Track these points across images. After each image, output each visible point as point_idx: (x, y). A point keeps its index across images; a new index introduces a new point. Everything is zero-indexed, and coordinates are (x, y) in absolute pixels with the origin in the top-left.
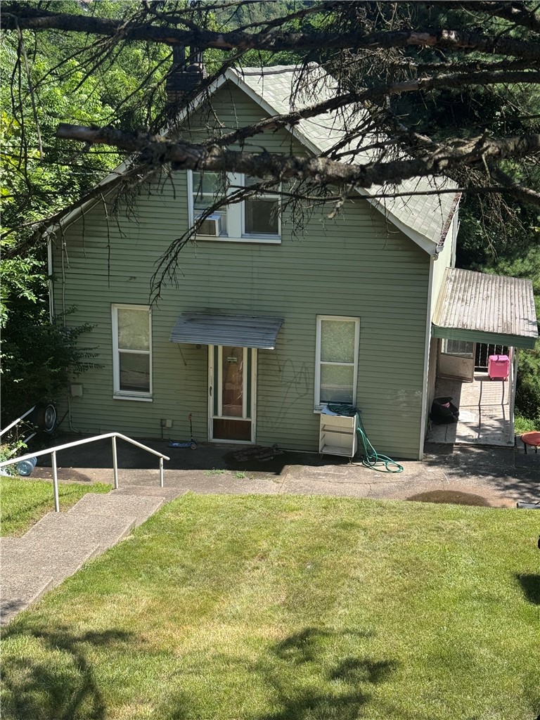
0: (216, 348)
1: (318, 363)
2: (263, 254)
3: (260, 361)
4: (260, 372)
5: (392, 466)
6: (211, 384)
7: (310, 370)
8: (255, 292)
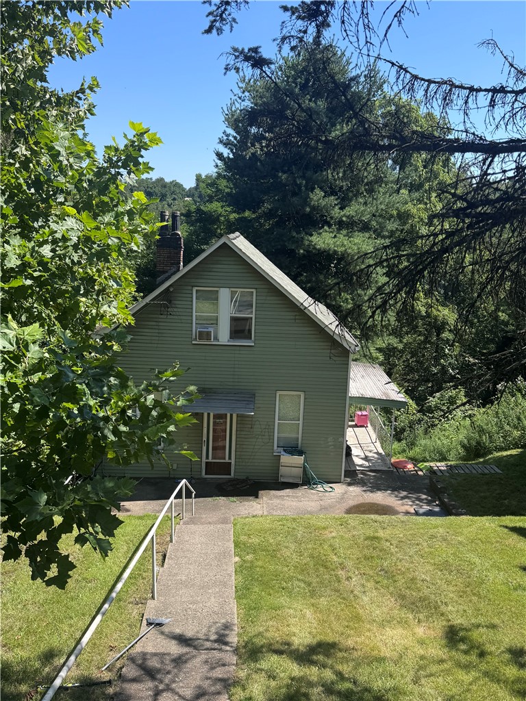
0: (209, 414)
1: (277, 421)
2: (241, 352)
3: (239, 422)
4: (238, 429)
5: (327, 487)
6: (205, 438)
7: (272, 427)
8: (236, 377)
